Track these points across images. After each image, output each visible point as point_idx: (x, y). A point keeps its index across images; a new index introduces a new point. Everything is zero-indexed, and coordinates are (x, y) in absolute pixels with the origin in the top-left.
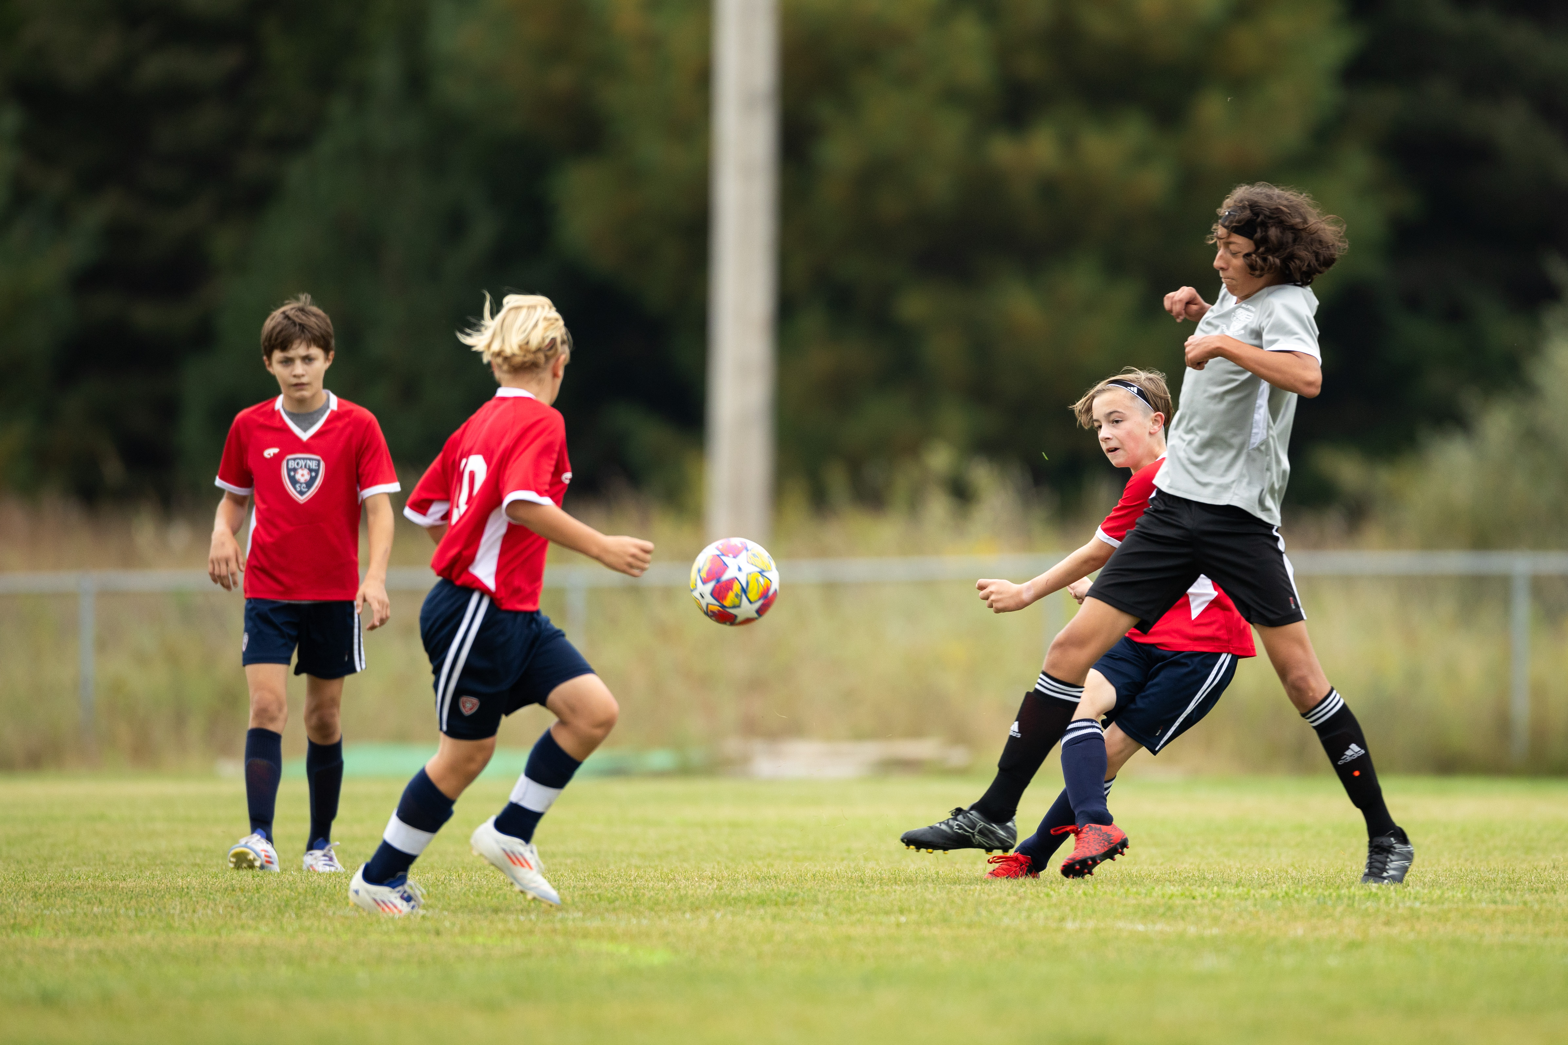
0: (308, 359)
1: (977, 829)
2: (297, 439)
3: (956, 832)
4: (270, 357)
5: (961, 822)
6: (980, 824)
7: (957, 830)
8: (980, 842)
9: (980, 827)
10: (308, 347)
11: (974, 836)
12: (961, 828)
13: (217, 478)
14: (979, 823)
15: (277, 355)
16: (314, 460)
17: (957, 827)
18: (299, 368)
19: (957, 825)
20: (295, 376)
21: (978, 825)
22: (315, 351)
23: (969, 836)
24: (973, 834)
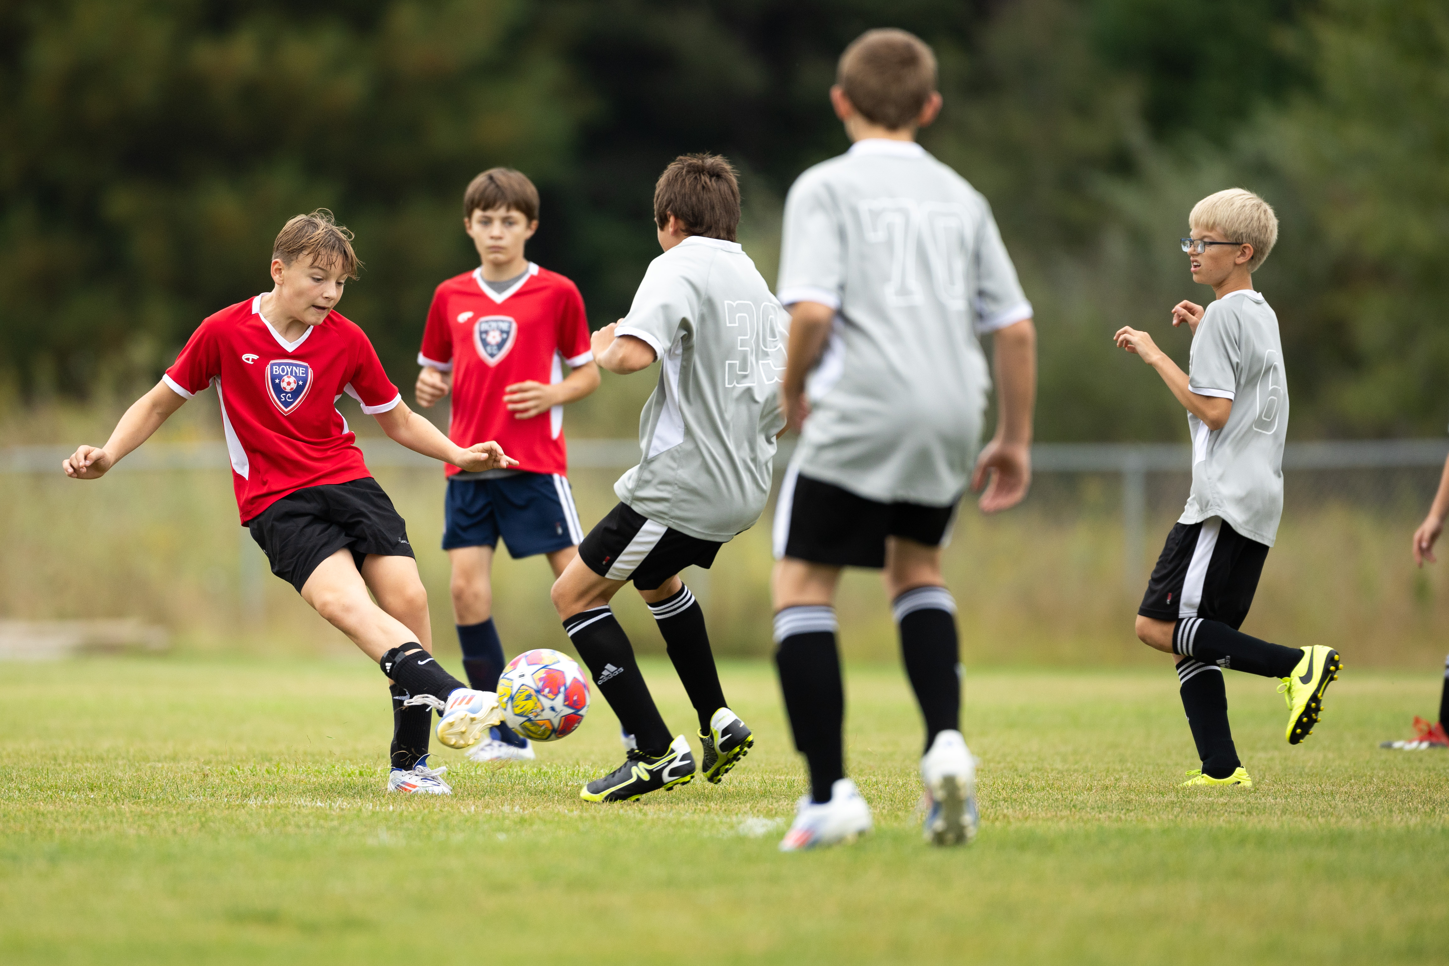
0: (507, 222)
2: (491, 302)
4: (470, 215)
10: (508, 209)
15: (478, 214)
16: (507, 322)
18: (497, 229)
20: (492, 238)
22: (516, 214)
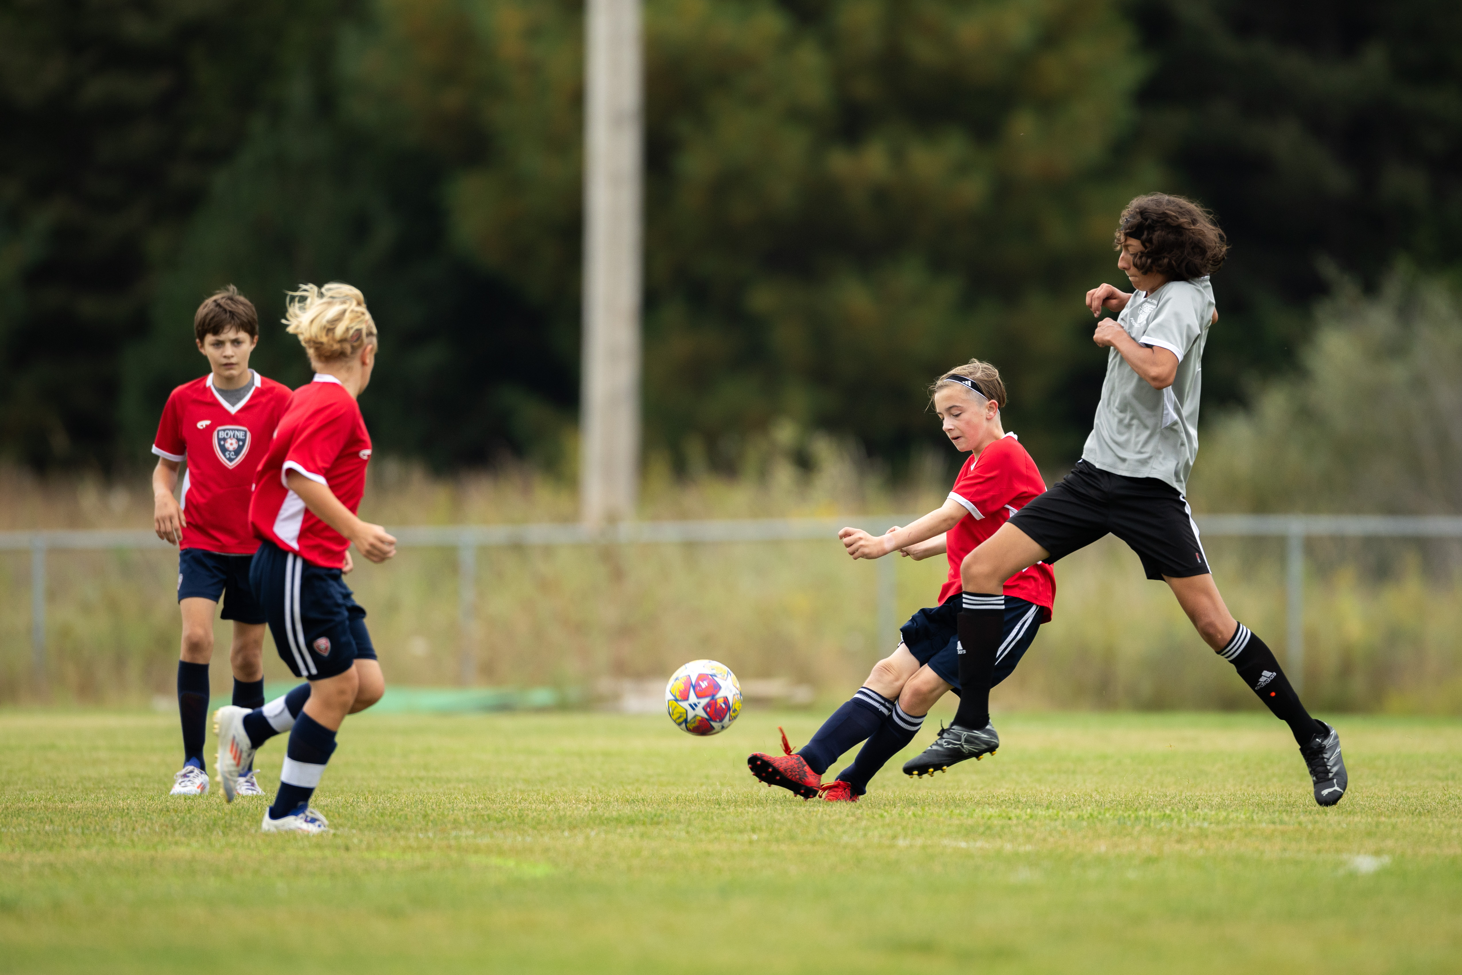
1: (963, 740)
2: (226, 412)
3: (947, 747)
4: (202, 340)
5: (947, 739)
6: (964, 734)
7: (947, 746)
8: (969, 750)
9: (965, 736)
10: (237, 331)
11: (963, 747)
12: (949, 743)
13: (154, 446)
14: (962, 734)
15: (209, 338)
16: (242, 431)
17: (946, 744)
18: (229, 350)
19: (945, 742)
21: (963, 736)
22: (243, 335)
23: (959, 748)
24: (961, 745)
